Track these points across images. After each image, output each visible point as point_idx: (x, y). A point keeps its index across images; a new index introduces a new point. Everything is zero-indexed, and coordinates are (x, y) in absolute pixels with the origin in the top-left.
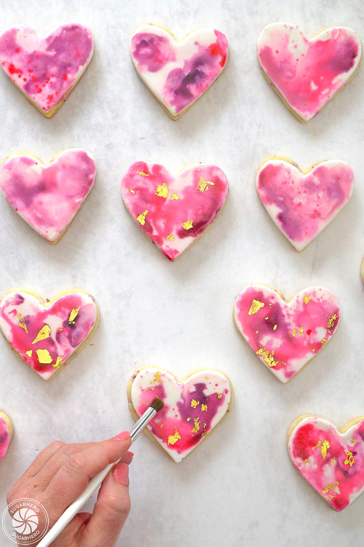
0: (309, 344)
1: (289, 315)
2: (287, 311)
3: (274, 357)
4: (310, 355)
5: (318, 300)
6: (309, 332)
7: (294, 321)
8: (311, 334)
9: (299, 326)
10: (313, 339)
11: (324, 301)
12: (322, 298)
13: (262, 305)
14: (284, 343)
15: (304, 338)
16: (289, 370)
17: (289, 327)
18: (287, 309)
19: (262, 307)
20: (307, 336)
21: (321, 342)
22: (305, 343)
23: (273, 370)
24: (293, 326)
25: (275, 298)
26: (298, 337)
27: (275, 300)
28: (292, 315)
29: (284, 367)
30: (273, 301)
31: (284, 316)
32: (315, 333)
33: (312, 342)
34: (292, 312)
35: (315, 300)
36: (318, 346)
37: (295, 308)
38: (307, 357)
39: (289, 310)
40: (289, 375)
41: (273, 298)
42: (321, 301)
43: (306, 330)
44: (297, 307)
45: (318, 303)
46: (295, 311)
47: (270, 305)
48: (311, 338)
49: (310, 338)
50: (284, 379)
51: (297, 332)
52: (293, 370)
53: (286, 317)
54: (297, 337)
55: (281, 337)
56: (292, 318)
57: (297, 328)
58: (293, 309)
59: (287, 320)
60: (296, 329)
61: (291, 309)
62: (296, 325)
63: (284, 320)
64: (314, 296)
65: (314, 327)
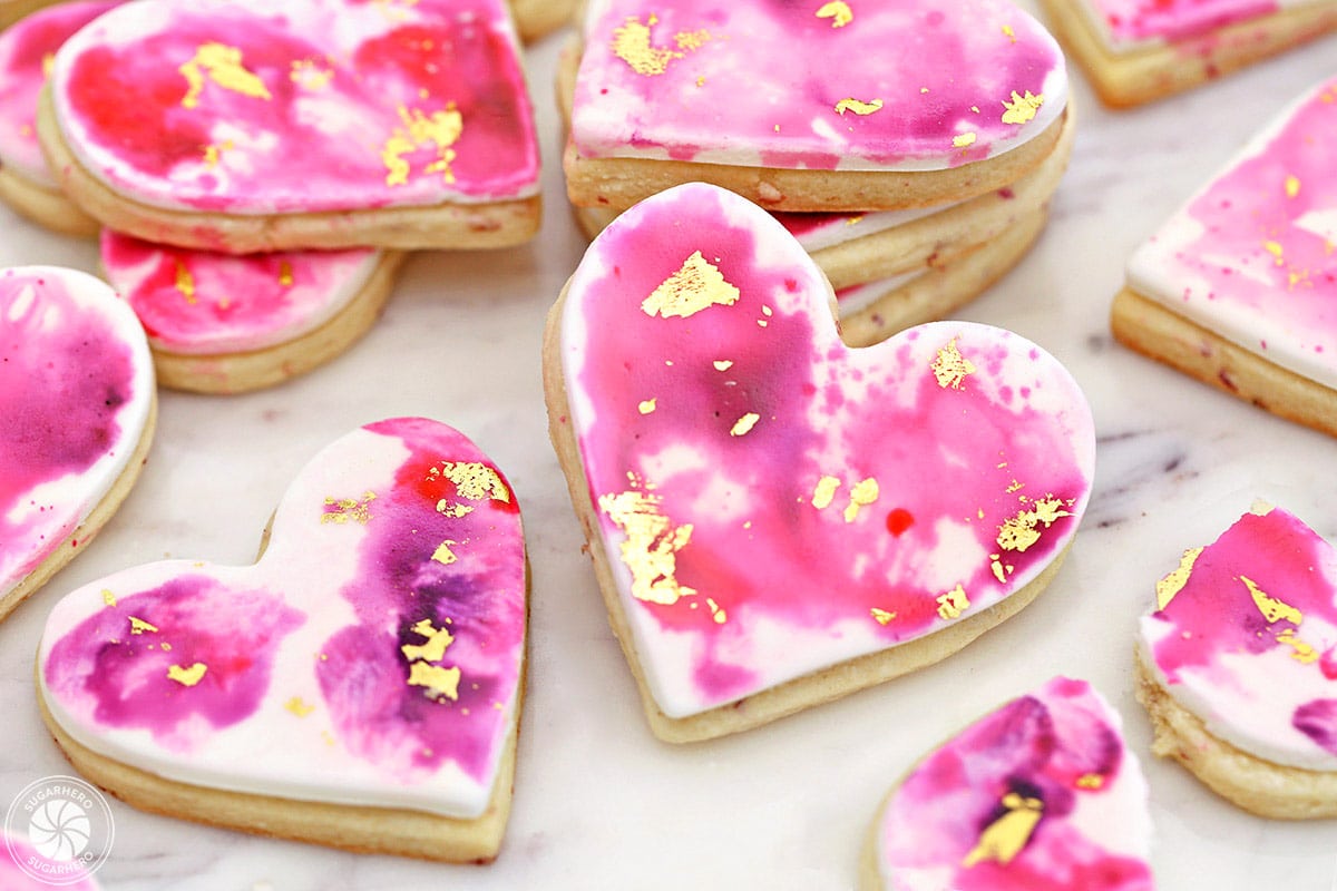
0: (875, 575)
1: (835, 398)
2: (832, 374)
3: (680, 557)
4: (856, 636)
5: (1006, 393)
6: (898, 522)
7: (847, 436)
8: (907, 536)
9: (865, 472)
10: (906, 567)
11: (1030, 414)
12: (1025, 392)
13: (729, 294)
14: (756, 518)
15: (864, 542)
16: (726, 654)
17: (812, 454)
18: (837, 365)
19: (724, 302)
20: (883, 540)
21: (940, 595)
22: (860, 565)
23: (646, 624)
24: (834, 457)
25: (803, 295)
26: (837, 519)
27: (797, 300)
28: (852, 406)
29: (712, 629)
30: (784, 301)
31: (810, 390)
32: (928, 539)
33: (893, 576)
34: (854, 391)
35: (989, 386)
36: (915, 609)
37: (877, 379)
38: (838, 635)
39: (844, 375)
40: (713, 677)
41: (791, 286)
42: (1017, 405)
43: (891, 504)
44: (890, 380)
45: (997, 407)
46: (873, 392)
47: (767, 311)
48: (900, 554)
49: (891, 554)
50: (680, 694)
51: (843, 493)
52: (749, 664)
53: (820, 400)
54: (830, 516)
55: (753, 479)
56: (843, 415)
57: (852, 475)
58: (869, 378)
59: (816, 416)
60: (841, 477)
61: (858, 376)
62: (848, 460)
63: (804, 407)
64: (994, 369)
65: (936, 511)
